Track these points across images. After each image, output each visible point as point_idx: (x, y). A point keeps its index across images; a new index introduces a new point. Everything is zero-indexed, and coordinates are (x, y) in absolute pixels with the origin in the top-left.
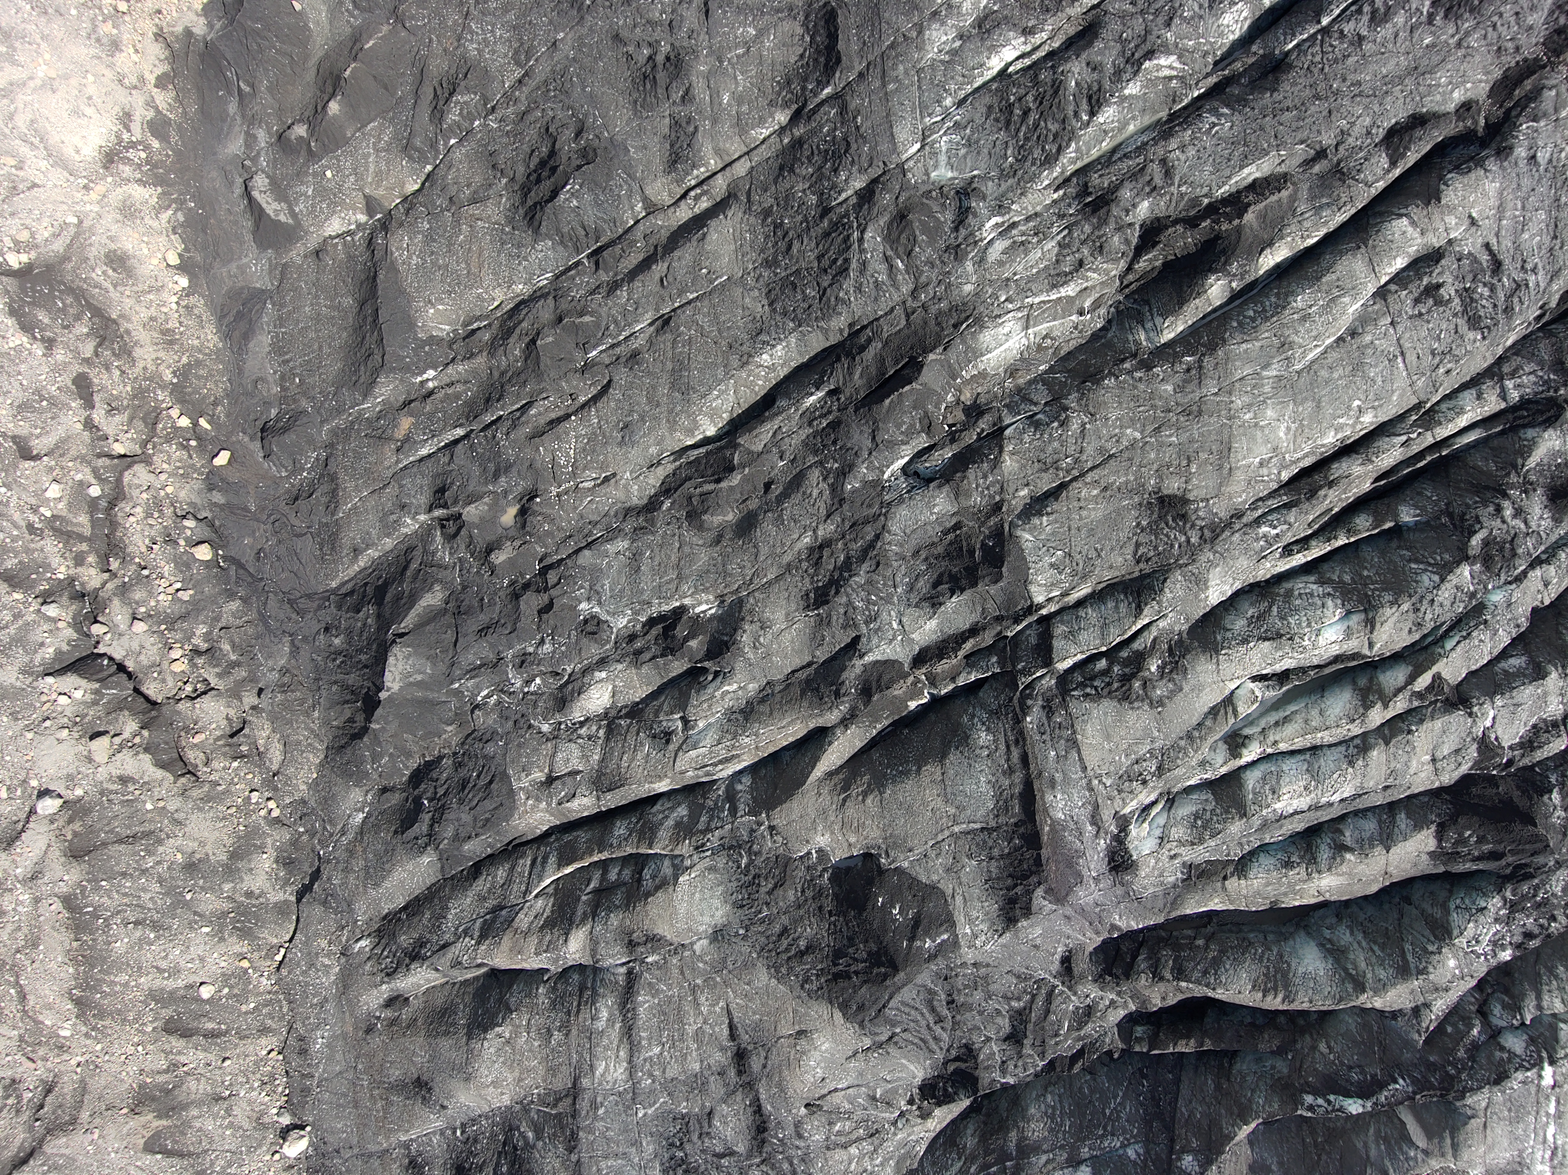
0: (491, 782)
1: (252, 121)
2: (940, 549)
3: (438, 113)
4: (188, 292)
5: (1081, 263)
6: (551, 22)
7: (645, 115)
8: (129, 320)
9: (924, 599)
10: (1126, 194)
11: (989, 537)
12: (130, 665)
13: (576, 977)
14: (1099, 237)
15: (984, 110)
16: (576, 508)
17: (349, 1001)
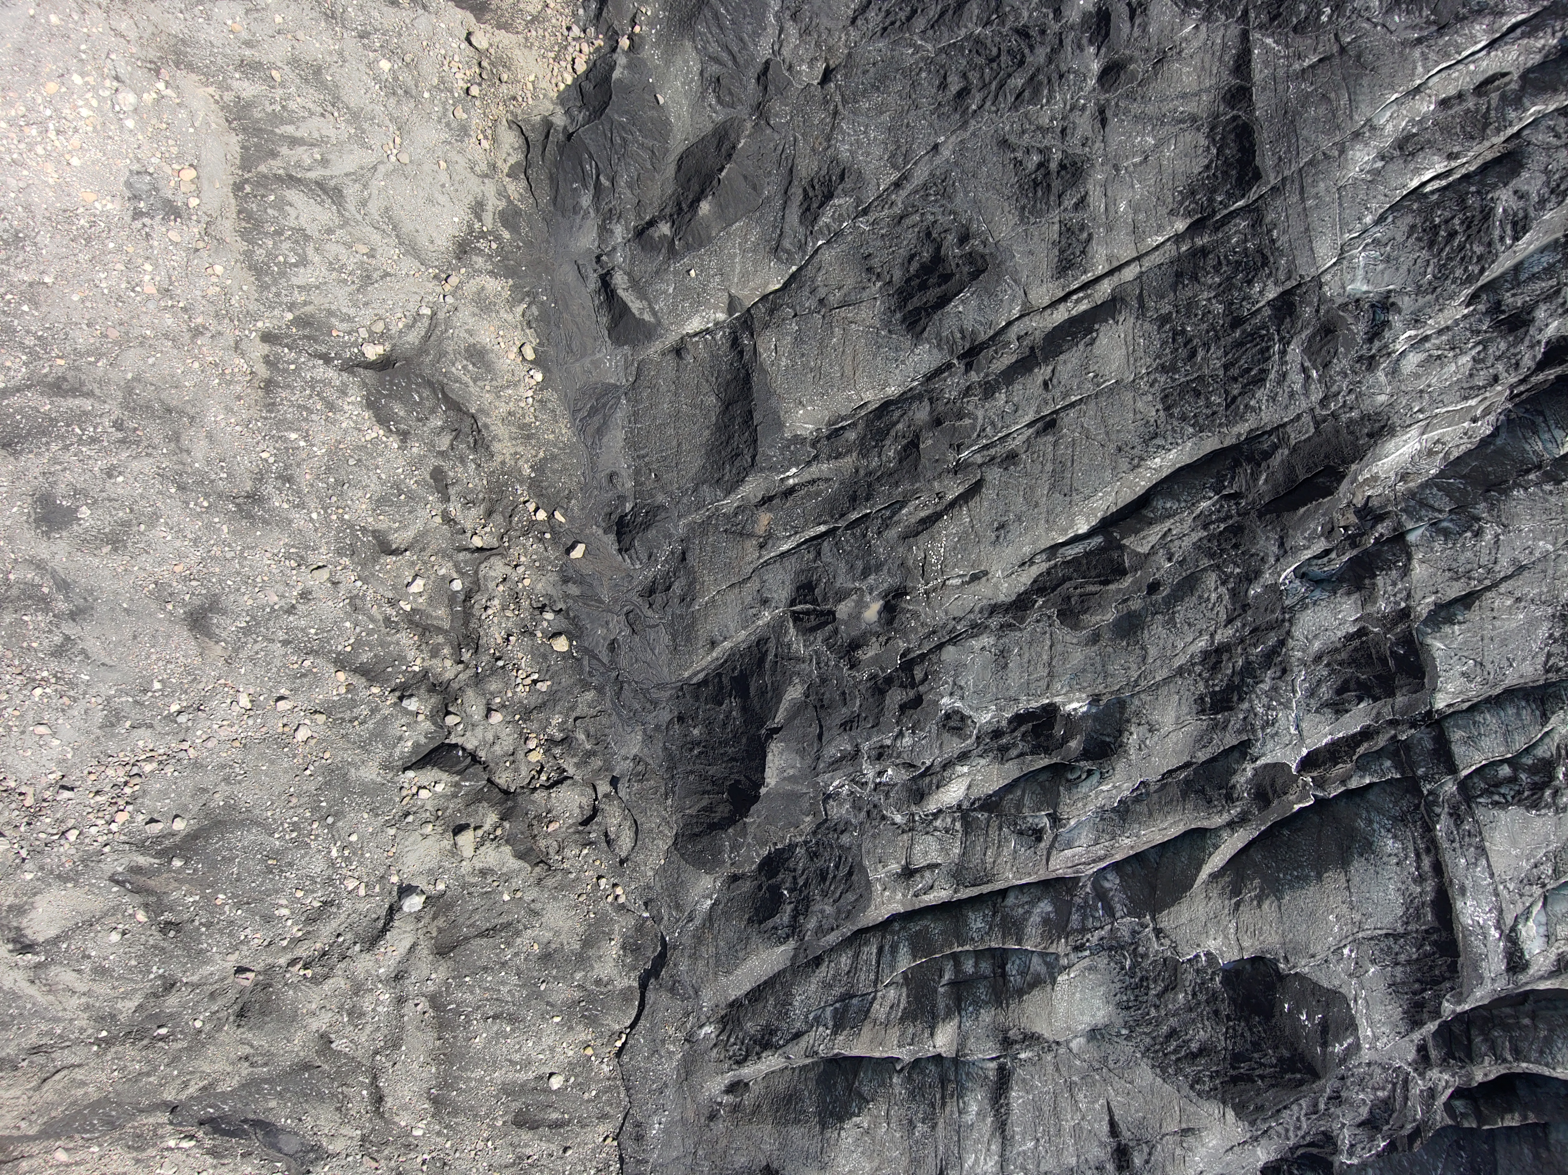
0: (850, 873)
1: (608, 217)
2: (1344, 655)
3: (809, 215)
4: (542, 387)
5: (1496, 379)
6: (931, 125)
7: (1032, 220)
8: (488, 415)
9: (1327, 705)
10: (1541, 314)
11: (1397, 644)
12: (482, 754)
13: (932, 1068)
14: (1515, 355)
15: (1406, 229)
16: (941, 605)
17: (690, 1087)
